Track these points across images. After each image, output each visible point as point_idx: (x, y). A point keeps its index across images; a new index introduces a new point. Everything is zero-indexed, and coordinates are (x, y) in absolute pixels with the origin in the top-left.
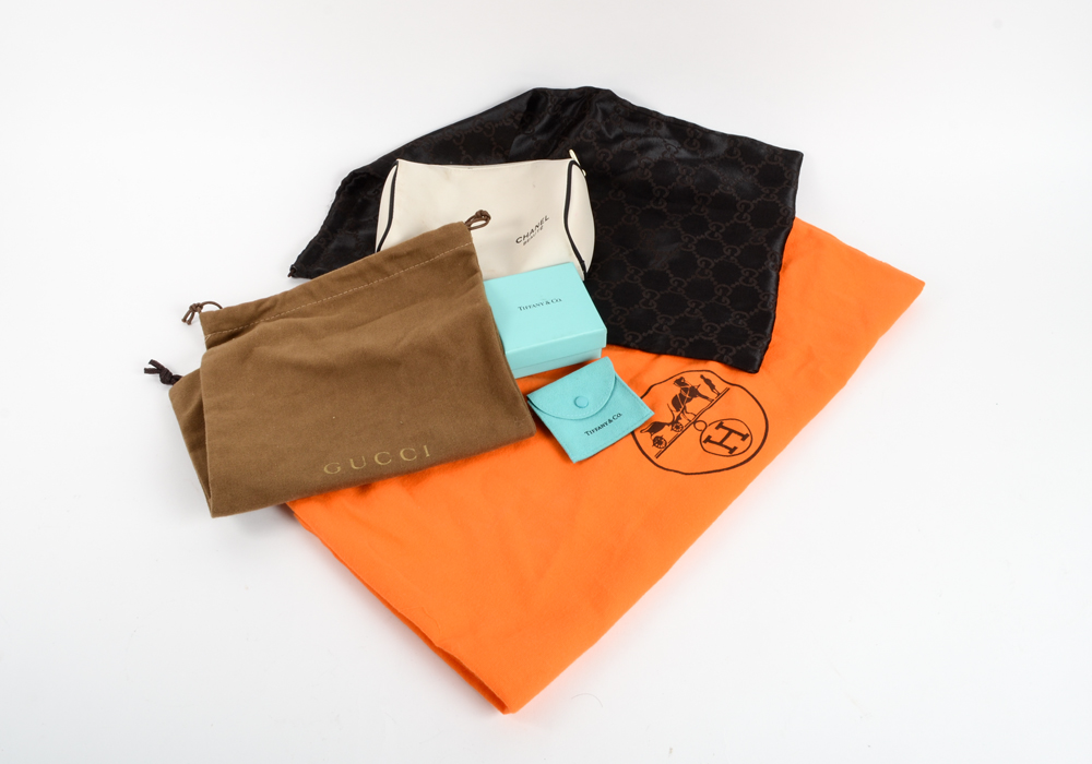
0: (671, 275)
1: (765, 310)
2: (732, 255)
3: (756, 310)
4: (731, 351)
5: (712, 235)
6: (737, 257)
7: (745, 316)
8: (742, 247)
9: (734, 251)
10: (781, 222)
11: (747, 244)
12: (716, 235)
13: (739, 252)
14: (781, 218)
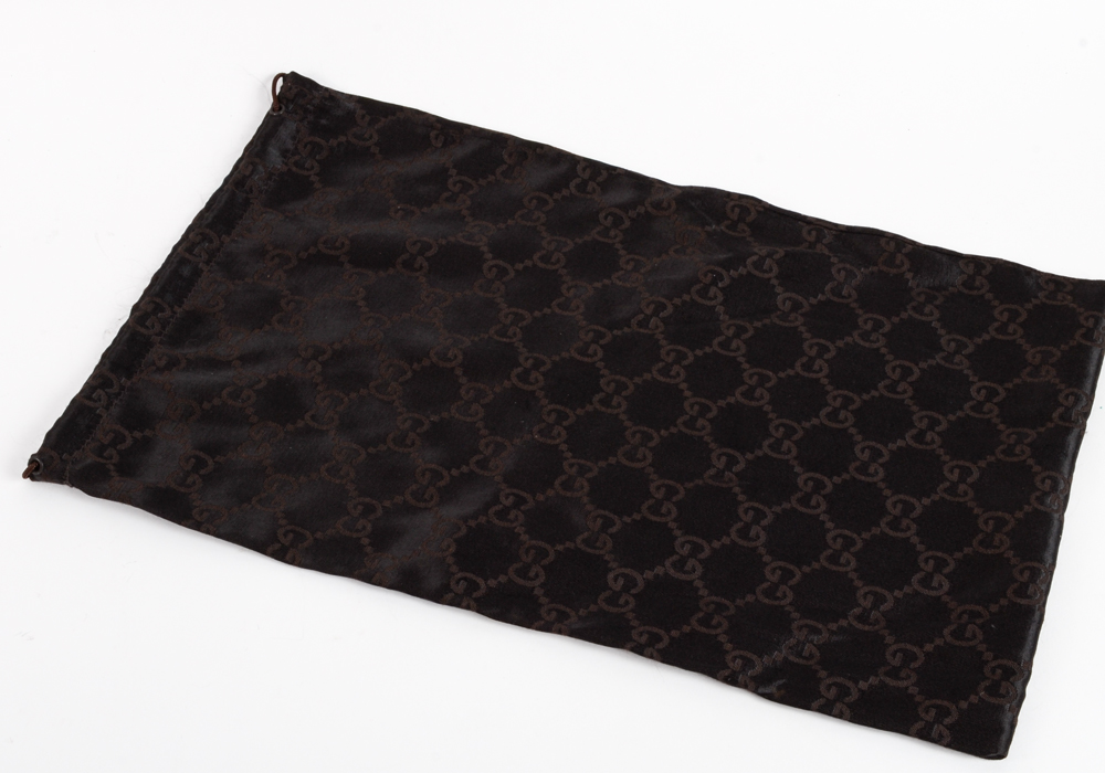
0: (829, 525)
1: (1023, 602)
2: (962, 480)
3: (1003, 602)
4: (948, 713)
5: (919, 438)
6: (972, 485)
7: (979, 615)
8: (982, 464)
9: (966, 472)
10: (1061, 417)
11: (991, 459)
12: (928, 437)
13: (976, 475)
14: (1061, 410)
